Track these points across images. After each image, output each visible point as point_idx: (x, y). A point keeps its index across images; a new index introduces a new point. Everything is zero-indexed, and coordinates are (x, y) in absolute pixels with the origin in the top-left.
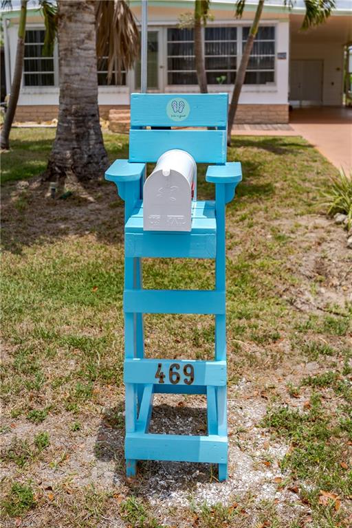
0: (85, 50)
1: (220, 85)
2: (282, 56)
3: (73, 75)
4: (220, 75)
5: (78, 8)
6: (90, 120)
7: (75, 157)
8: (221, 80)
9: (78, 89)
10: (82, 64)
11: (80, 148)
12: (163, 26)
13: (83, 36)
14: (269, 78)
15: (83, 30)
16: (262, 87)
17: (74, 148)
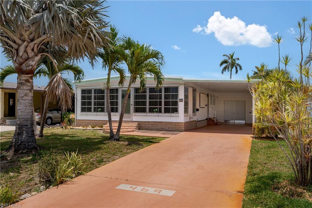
0: (24, 100)
1: (155, 113)
2: (181, 100)
4: (155, 108)
6: (24, 127)
7: (16, 142)
8: (155, 111)
9: (20, 115)
10: (22, 106)
11: (18, 138)
13: (23, 95)
14: (176, 110)
15: (23, 93)
16: (172, 114)
17: (16, 138)
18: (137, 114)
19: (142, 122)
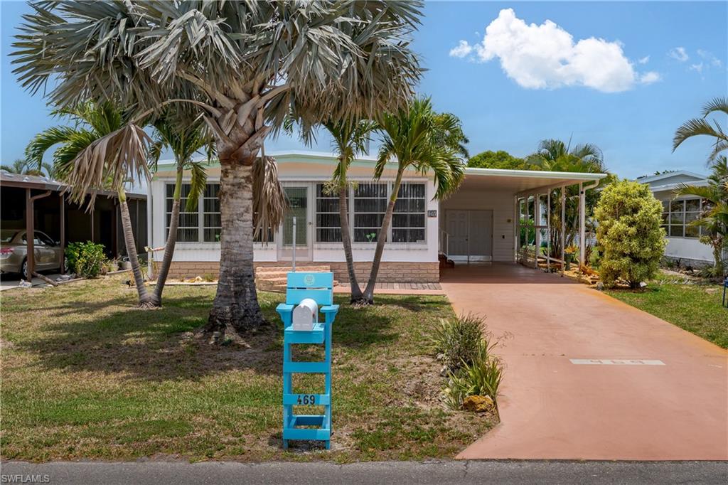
0: (244, 221)
1: (371, 242)
2: (432, 214)
3: (233, 242)
4: (370, 232)
5: (239, 188)
6: (247, 280)
7: (234, 311)
8: (370, 238)
9: (237, 254)
10: (241, 233)
11: (238, 304)
12: (312, 182)
13: (242, 210)
14: (419, 236)
15: (242, 205)
16: (413, 245)
17: (233, 304)
18: (324, 245)
19: (337, 265)
